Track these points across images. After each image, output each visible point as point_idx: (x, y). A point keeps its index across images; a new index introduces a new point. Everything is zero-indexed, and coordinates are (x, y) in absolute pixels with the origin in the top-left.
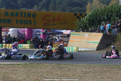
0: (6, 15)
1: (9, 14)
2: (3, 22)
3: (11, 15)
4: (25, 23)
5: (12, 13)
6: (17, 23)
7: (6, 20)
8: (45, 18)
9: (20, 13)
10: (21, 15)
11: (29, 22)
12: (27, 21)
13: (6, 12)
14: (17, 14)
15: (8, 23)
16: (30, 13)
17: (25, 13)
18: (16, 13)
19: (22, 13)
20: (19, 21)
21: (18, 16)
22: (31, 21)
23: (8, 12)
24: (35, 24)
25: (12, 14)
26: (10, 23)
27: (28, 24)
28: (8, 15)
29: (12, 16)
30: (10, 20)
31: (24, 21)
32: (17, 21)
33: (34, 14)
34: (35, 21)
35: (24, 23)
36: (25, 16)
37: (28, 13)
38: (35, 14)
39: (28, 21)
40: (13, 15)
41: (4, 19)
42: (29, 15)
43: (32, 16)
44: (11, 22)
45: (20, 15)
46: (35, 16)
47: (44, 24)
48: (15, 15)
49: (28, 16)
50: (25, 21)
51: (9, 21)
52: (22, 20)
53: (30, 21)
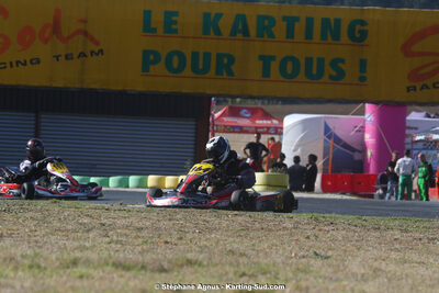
0: (206, 31)
1: (226, 25)
2: (195, 68)
3: (234, 33)
4: (308, 73)
5: (241, 18)
6: (266, 72)
7: (207, 56)
8: (416, 48)
9: (285, 18)
10: (290, 33)
11: (329, 70)
12: (321, 61)
13: (207, 16)
14: (266, 26)
15: (218, 72)
16: (338, 21)
17: (310, 21)
18: (261, 19)
19: (291, 22)
20: (275, 66)
21: (272, 35)
22: (343, 61)
23: (219, 16)
24: (362, 79)
25: (241, 28)
26: (230, 73)
27: (326, 78)
28: (218, 32)
29: (240, 36)
30: (231, 59)
31: (302, 62)
32: (266, 60)
33: (358, 27)
34: (363, 64)
35: (301, 76)
36: (309, 35)
37: (325, 22)
38: (362, 23)
39: (327, 63)
40: (246, 32)
41: (195, 55)
42: (331, 29)
43: (344, 38)
44: (233, 68)
45: (280, 30)
46: (364, 34)
47: (414, 75)
48: (253, 32)
49: (324, 36)
50: (309, 61)
51: (225, 65)
52: (293, 59)
53: (335, 63)
